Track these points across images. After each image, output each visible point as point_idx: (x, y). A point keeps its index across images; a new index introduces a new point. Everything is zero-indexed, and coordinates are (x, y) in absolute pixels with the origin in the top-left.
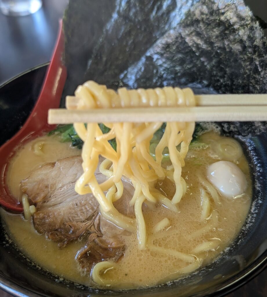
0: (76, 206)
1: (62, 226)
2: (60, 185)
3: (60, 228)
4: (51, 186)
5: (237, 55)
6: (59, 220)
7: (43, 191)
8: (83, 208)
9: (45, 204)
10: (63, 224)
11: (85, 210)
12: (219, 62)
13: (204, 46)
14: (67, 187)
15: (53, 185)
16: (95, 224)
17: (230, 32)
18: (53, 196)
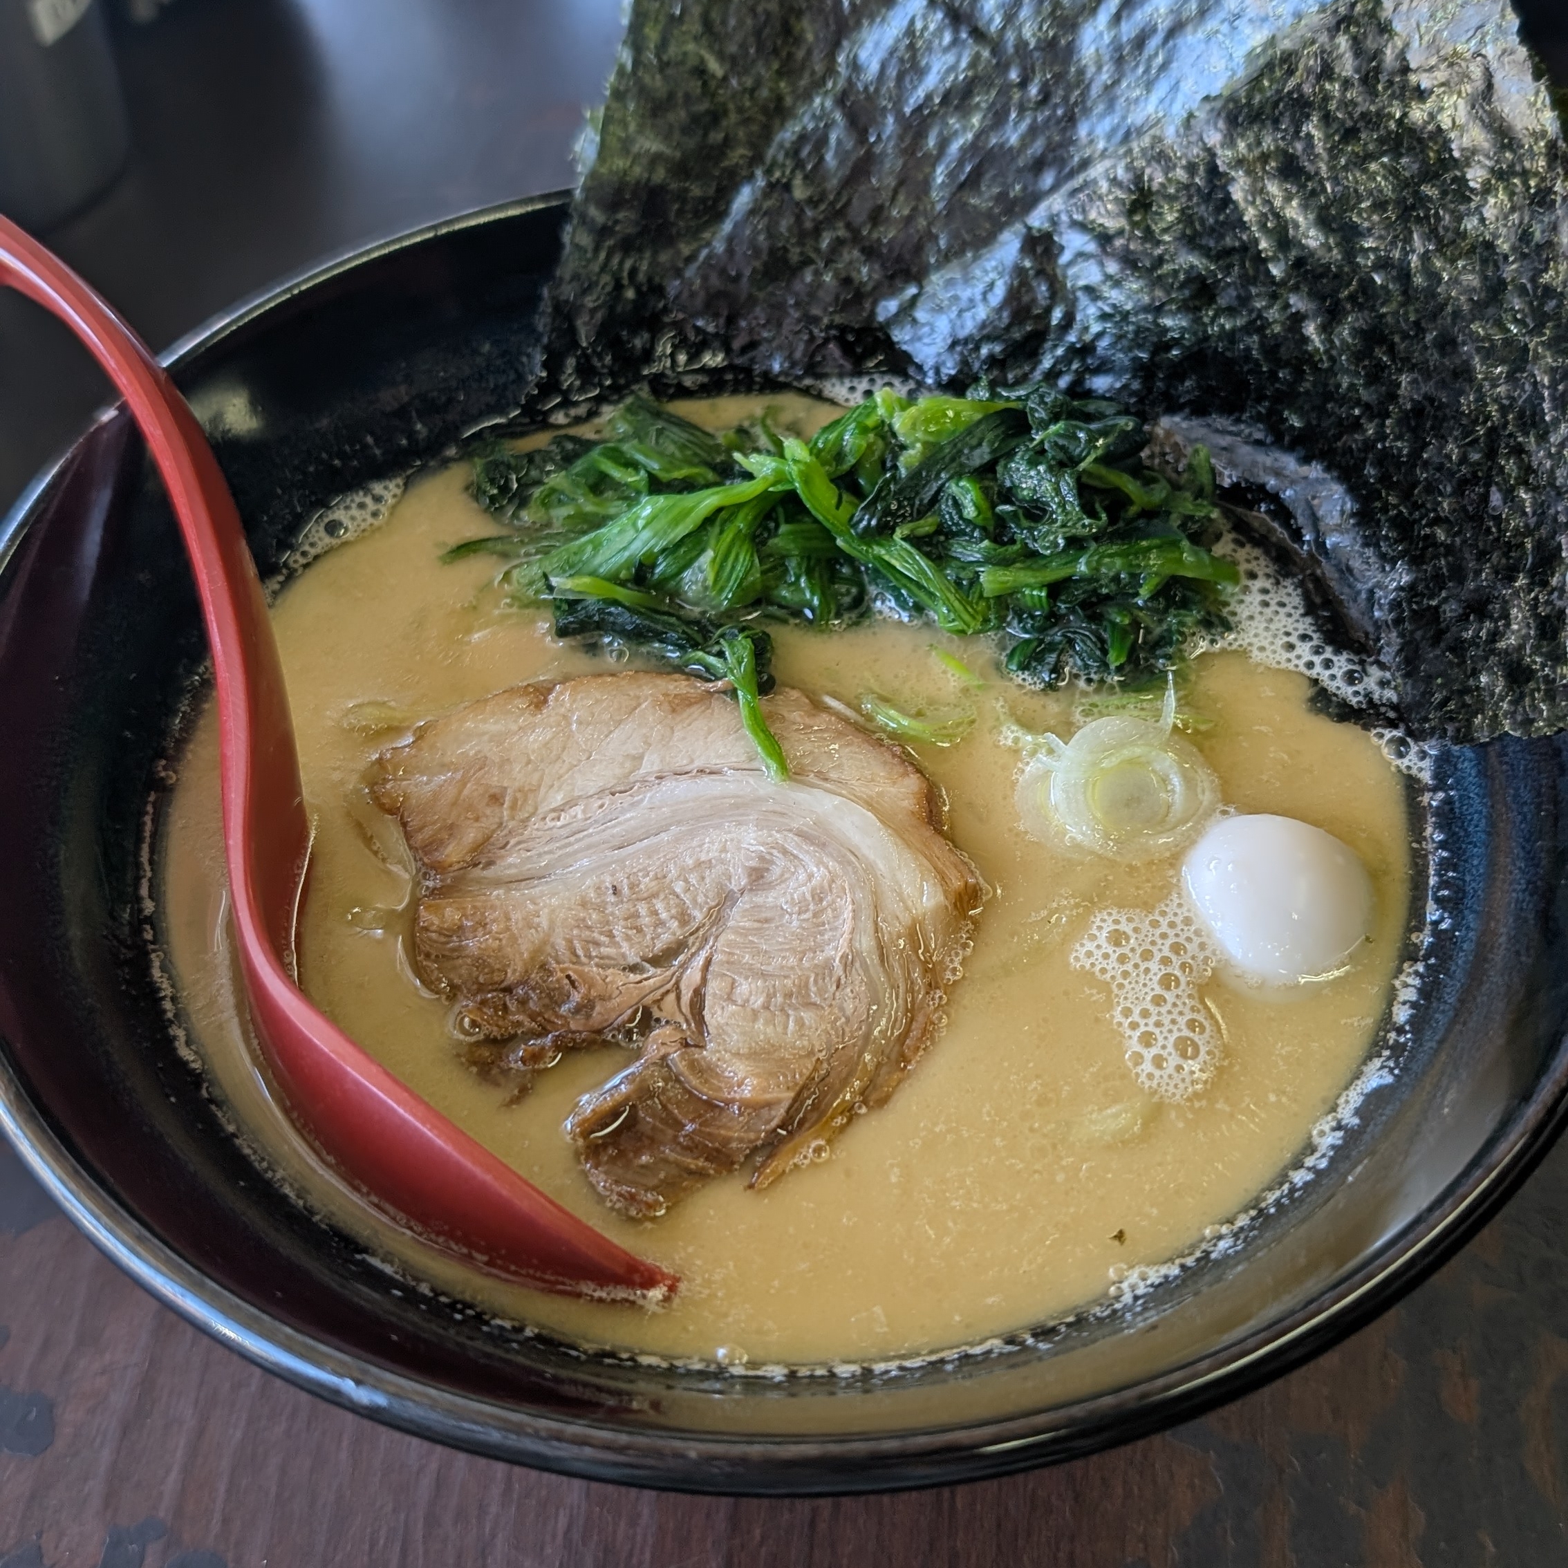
0: (612, 899)
1: (535, 976)
2: (558, 799)
3: (523, 982)
4: (515, 801)
5: (1456, 314)
6: (525, 948)
7: (477, 819)
8: (643, 909)
9: (477, 872)
10: (543, 967)
11: (646, 920)
12: (1373, 336)
13: (1313, 239)
14: (584, 811)
15: (527, 792)
16: (683, 986)
17: (1444, 193)
18: (519, 843)
